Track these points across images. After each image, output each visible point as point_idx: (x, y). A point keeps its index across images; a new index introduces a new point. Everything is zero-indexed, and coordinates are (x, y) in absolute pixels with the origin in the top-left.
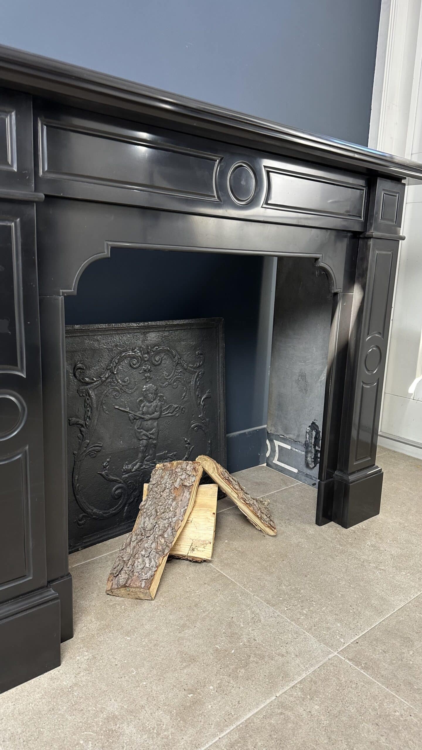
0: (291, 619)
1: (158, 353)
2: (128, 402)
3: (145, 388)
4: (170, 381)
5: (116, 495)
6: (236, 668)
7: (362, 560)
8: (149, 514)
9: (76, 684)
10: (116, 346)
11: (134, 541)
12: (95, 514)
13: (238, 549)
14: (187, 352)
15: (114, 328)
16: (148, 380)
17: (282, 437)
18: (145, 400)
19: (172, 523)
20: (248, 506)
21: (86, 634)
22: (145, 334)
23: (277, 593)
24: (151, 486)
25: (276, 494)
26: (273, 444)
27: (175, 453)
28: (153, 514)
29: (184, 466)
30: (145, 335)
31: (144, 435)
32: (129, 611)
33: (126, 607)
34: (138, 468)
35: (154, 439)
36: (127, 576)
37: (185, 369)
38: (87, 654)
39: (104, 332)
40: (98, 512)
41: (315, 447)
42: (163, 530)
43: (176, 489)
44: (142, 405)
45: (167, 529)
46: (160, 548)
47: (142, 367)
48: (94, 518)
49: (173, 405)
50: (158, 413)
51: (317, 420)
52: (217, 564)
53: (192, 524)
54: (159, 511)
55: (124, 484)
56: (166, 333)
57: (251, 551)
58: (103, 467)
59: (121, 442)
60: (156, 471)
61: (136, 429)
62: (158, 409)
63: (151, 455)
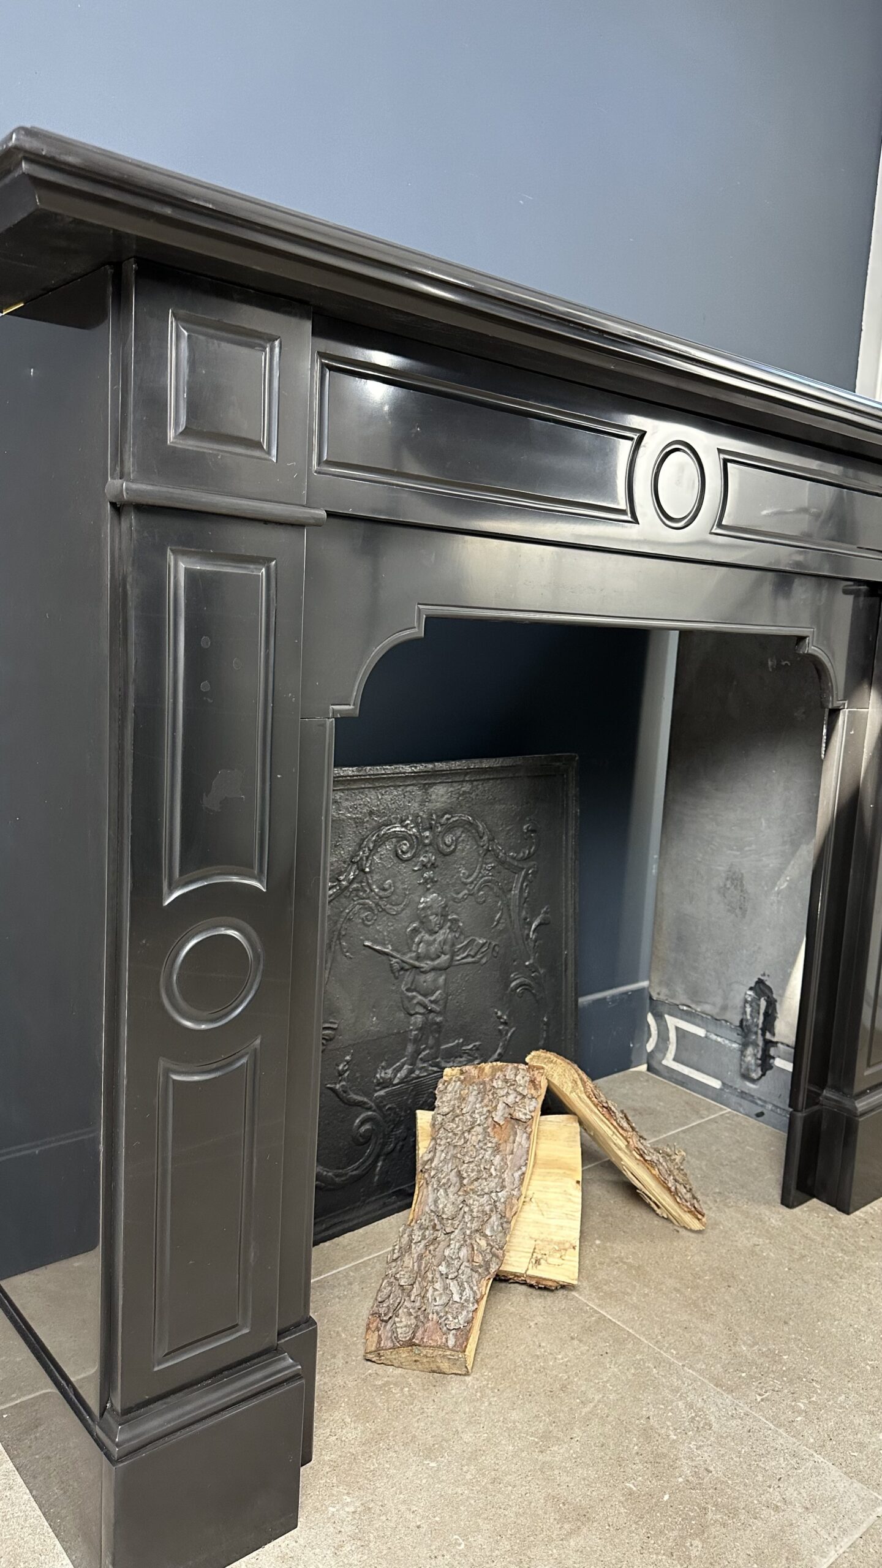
0: (775, 1423)
1: (450, 828)
2: (389, 932)
3: (423, 902)
4: (471, 888)
5: (360, 1136)
6: (681, 1537)
8: (444, 1181)
10: (371, 813)
11: (420, 1242)
13: (628, 1261)
14: (507, 827)
15: (369, 775)
16: (429, 886)
17: (685, 1008)
18: (423, 928)
19: (498, 1204)
20: (649, 1167)
21: (339, 1453)
22: (425, 787)
23: (732, 1362)
24: (440, 1118)
25: (681, 1135)
26: (664, 1023)
27: (477, 1043)
28: (454, 1182)
29: (509, 1075)
30: (426, 790)
31: (420, 1004)
32: (421, 1399)
33: (412, 1392)
34: (406, 1077)
35: (438, 1013)
36: (413, 1321)
37: (502, 863)
38: (349, 1500)
39: (349, 784)
40: (325, 1173)
41: (763, 1035)
42: (481, 1220)
43: (497, 1126)
44: (417, 940)
45: (490, 1217)
46: (479, 1259)
47: (419, 857)
49: (477, 939)
50: (448, 956)
51: (768, 976)
52: (590, 1295)
53: (533, 1205)
54: (465, 1175)
55: (378, 1111)
56: (467, 787)
57: (656, 1265)
58: (337, 1074)
59: (375, 1019)
60: (446, 1084)
61: (404, 989)
62: (447, 948)
63: (431, 1048)
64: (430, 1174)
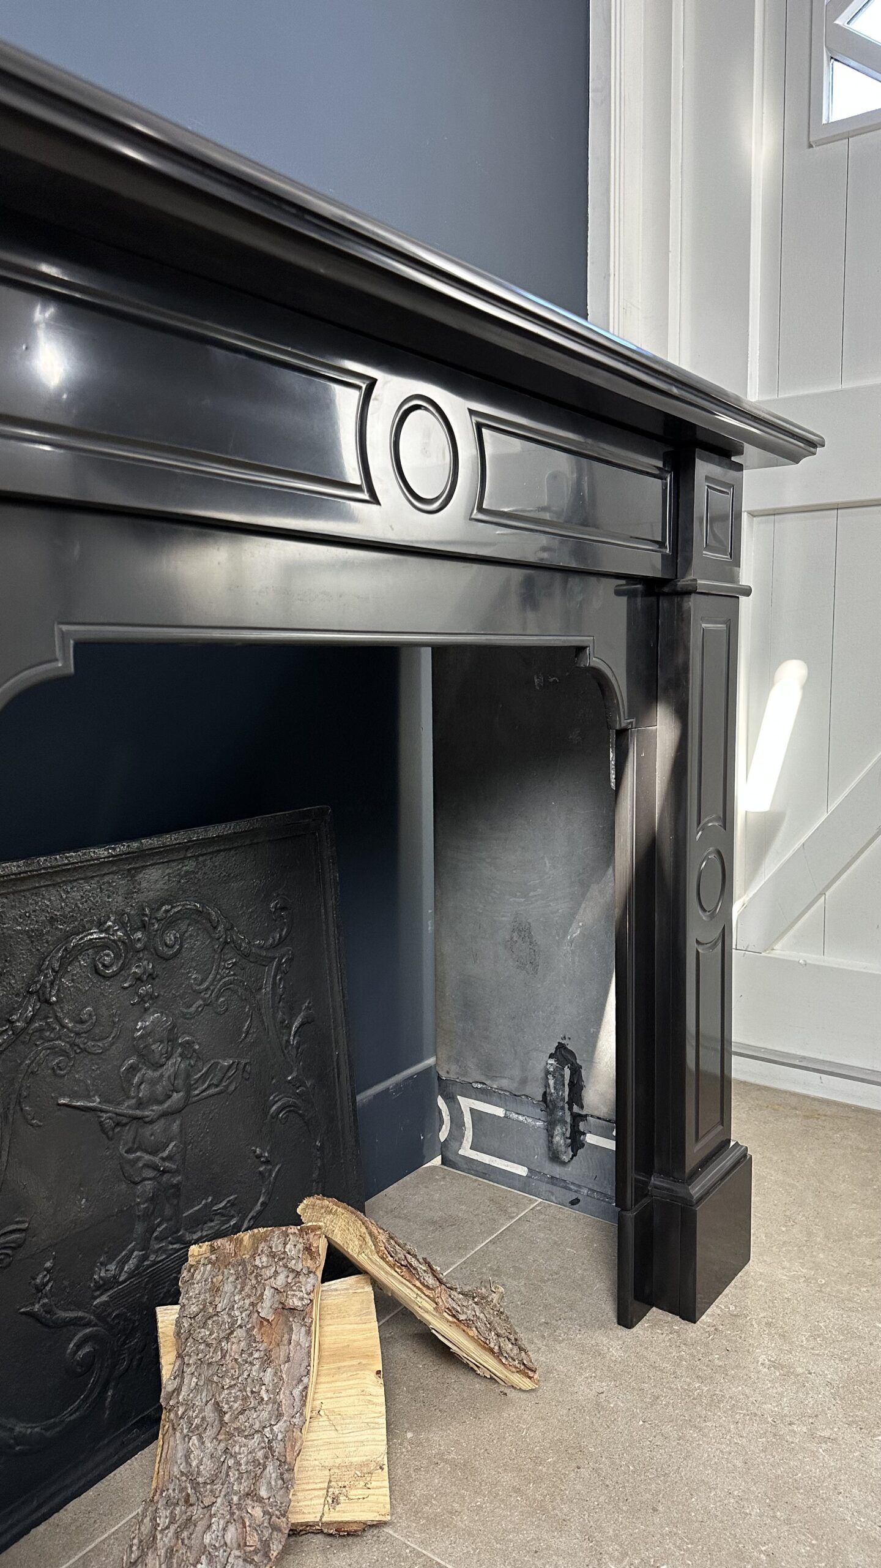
1: (170, 922)
2: (94, 1079)
3: (141, 1028)
4: (207, 996)
5: (78, 1364)
7: (770, 1420)
8: (197, 1421)
10: (52, 920)
11: (168, 1528)
12: (19, 1439)
14: (249, 908)
15: (44, 868)
17: (480, 1086)
18: (144, 1063)
19: (274, 1444)
20: (465, 1328)
22: (131, 874)
25: (492, 1248)
26: (457, 1106)
29: (276, 1246)
30: (133, 876)
31: (147, 1166)
34: (137, 1267)
35: (175, 1171)
39: (14, 885)
40: (29, 1431)
41: (570, 1109)
42: (252, 1474)
43: (265, 1323)
44: (136, 1081)
45: (265, 1467)
46: (253, 1540)
47: (130, 969)
48: (18, 1455)
49: (220, 1061)
50: (181, 1094)
51: (570, 1039)
52: (409, 1526)
53: (323, 1421)
54: (226, 1407)
55: (101, 1324)
56: (190, 866)
57: (486, 1455)
58: (34, 1291)
59: (84, 1200)
60: (192, 1270)
61: (123, 1152)
62: (179, 1082)
63: (170, 1220)
64: (177, 1414)
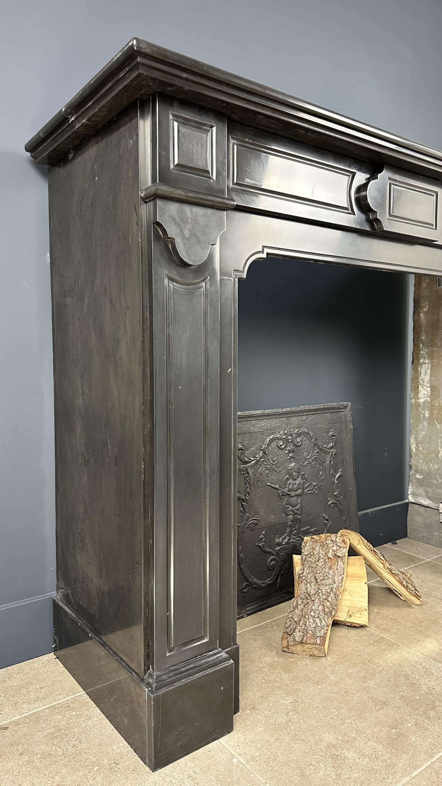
1: (299, 435)
2: (277, 479)
3: (290, 467)
4: (309, 460)
8: (309, 581)
9: (290, 721)
10: (267, 429)
11: (301, 604)
12: (255, 583)
13: (390, 617)
14: (322, 435)
16: (292, 460)
18: (291, 478)
19: (333, 589)
20: (394, 576)
24: (304, 557)
27: (316, 528)
28: (313, 581)
29: (333, 539)
30: (288, 419)
31: (291, 510)
32: (311, 665)
33: (306, 663)
34: (288, 541)
35: (299, 515)
36: (302, 634)
37: (321, 450)
38: (288, 698)
42: (326, 595)
43: (330, 559)
44: (288, 483)
45: (330, 594)
46: (327, 610)
47: (287, 447)
48: (255, 588)
50: (301, 490)
52: (374, 628)
53: (348, 590)
54: (318, 578)
55: (277, 556)
56: (304, 418)
57: (403, 618)
58: (260, 539)
59: (273, 516)
60: (305, 543)
61: (284, 504)
62: (301, 486)
63: (297, 530)
64: (302, 579)
